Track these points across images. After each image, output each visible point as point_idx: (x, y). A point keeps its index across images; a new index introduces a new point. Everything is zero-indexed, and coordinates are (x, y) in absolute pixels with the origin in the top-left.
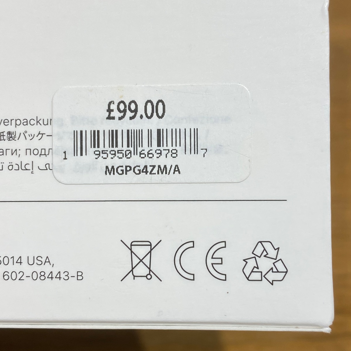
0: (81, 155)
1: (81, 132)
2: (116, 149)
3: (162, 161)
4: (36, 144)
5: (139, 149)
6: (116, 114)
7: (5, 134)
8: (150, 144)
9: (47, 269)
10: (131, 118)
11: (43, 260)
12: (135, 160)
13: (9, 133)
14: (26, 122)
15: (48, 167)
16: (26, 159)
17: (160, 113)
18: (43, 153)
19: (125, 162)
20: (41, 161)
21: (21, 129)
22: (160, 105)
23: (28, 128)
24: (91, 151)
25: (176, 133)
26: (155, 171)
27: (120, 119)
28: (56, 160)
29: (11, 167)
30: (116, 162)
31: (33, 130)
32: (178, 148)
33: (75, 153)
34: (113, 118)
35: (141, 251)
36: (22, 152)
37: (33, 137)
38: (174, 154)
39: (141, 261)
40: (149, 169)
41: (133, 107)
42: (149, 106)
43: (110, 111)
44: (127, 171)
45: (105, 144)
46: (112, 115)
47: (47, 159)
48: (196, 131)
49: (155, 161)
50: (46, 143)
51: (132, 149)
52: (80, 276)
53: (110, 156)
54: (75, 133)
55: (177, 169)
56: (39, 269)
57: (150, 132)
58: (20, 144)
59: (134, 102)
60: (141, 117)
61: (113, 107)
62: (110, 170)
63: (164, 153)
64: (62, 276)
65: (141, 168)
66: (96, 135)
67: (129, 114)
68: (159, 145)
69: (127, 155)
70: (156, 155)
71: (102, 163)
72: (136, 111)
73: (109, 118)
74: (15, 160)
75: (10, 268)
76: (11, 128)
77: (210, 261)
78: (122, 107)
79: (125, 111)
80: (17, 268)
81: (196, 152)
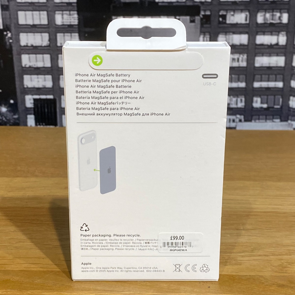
0: (165, 247)
1: (165, 242)
2: (173, 246)
3: (183, 248)
4: (154, 244)
5: (178, 246)
6: (173, 239)
7: (147, 242)
8: (180, 245)
9: (156, 270)
10: (176, 240)
11: (156, 268)
12: (177, 248)
13: (148, 242)
14: (152, 240)
15: (157, 249)
16: (152, 248)
17: (183, 239)
18: (156, 246)
19: (174, 248)
20: (155, 248)
21: (151, 242)
22: (183, 237)
23: (152, 241)
24: (167, 246)
25: (186, 243)
26: (181, 250)
27: (174, 240)
28: (159, 248)
29: (148, 249)
30: (173, 249)
31: (154, 242)
32: (187, 246)
33: (163, 247)
34: (172, 240)
35: (178, 266)
36: (151, 246)
37: (153, 243)
38: (186, 247)
39: (178, 268)
40: (180, 250)
41: (177, 237)
42: (180, 237)
43: (171, 238)
44: (175, 250)
45: (170, 245)
46: (172, 239)
47: (157, 248)
48: (191, 243)
49: (181, 248)
50: (156, 244)
51: (176, 246)
52: (164, 271)
53: (171, 247)
54: (163, 243)
55: (186, 250)
56: (155, 270)
57: (180, 242)
58: (151, 245)
59: (177, 236)
60: (178, 239)
61: (172, 237)
62: (171, 250)
63: (183, 247)
64: (160, 271)
65: (178, 250)
66: (168, 243)
67: (176, 239)
68: (182, 245)
69: (175, 247)
70: (181, 247)
71: (169, 249)
72: (177, 238)
73: (171, 239)
74: (149, 248)
75: (148, 269)
76: (149, 241)
77: (193, 268)
78: (174, 237)
79: (175, 238)
80: (150, 269)
81: (191, 246)
